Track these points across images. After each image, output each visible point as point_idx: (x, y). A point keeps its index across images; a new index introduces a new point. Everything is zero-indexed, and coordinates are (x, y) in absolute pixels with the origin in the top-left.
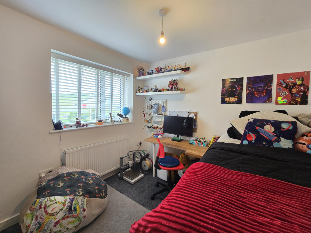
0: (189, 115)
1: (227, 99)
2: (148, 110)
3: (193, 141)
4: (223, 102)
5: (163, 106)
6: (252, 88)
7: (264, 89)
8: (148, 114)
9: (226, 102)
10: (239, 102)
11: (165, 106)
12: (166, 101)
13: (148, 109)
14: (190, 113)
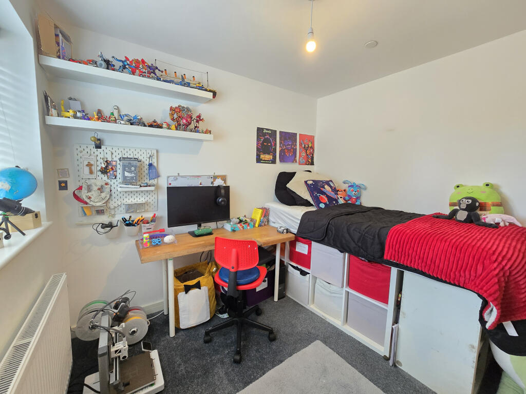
0: (212, 183)
1: (262, 156)
2: (93, 176)
3: (235, 226)
4: (259, 160)
5: (150, 165)
6: (283, 145)
7: (292, 148)
8: (95, 188)
9: (262, 160)
10: (273, 161)
11: (155, 164)
12: (157, 151)
13: (91, 172)
14: (215, 177)
